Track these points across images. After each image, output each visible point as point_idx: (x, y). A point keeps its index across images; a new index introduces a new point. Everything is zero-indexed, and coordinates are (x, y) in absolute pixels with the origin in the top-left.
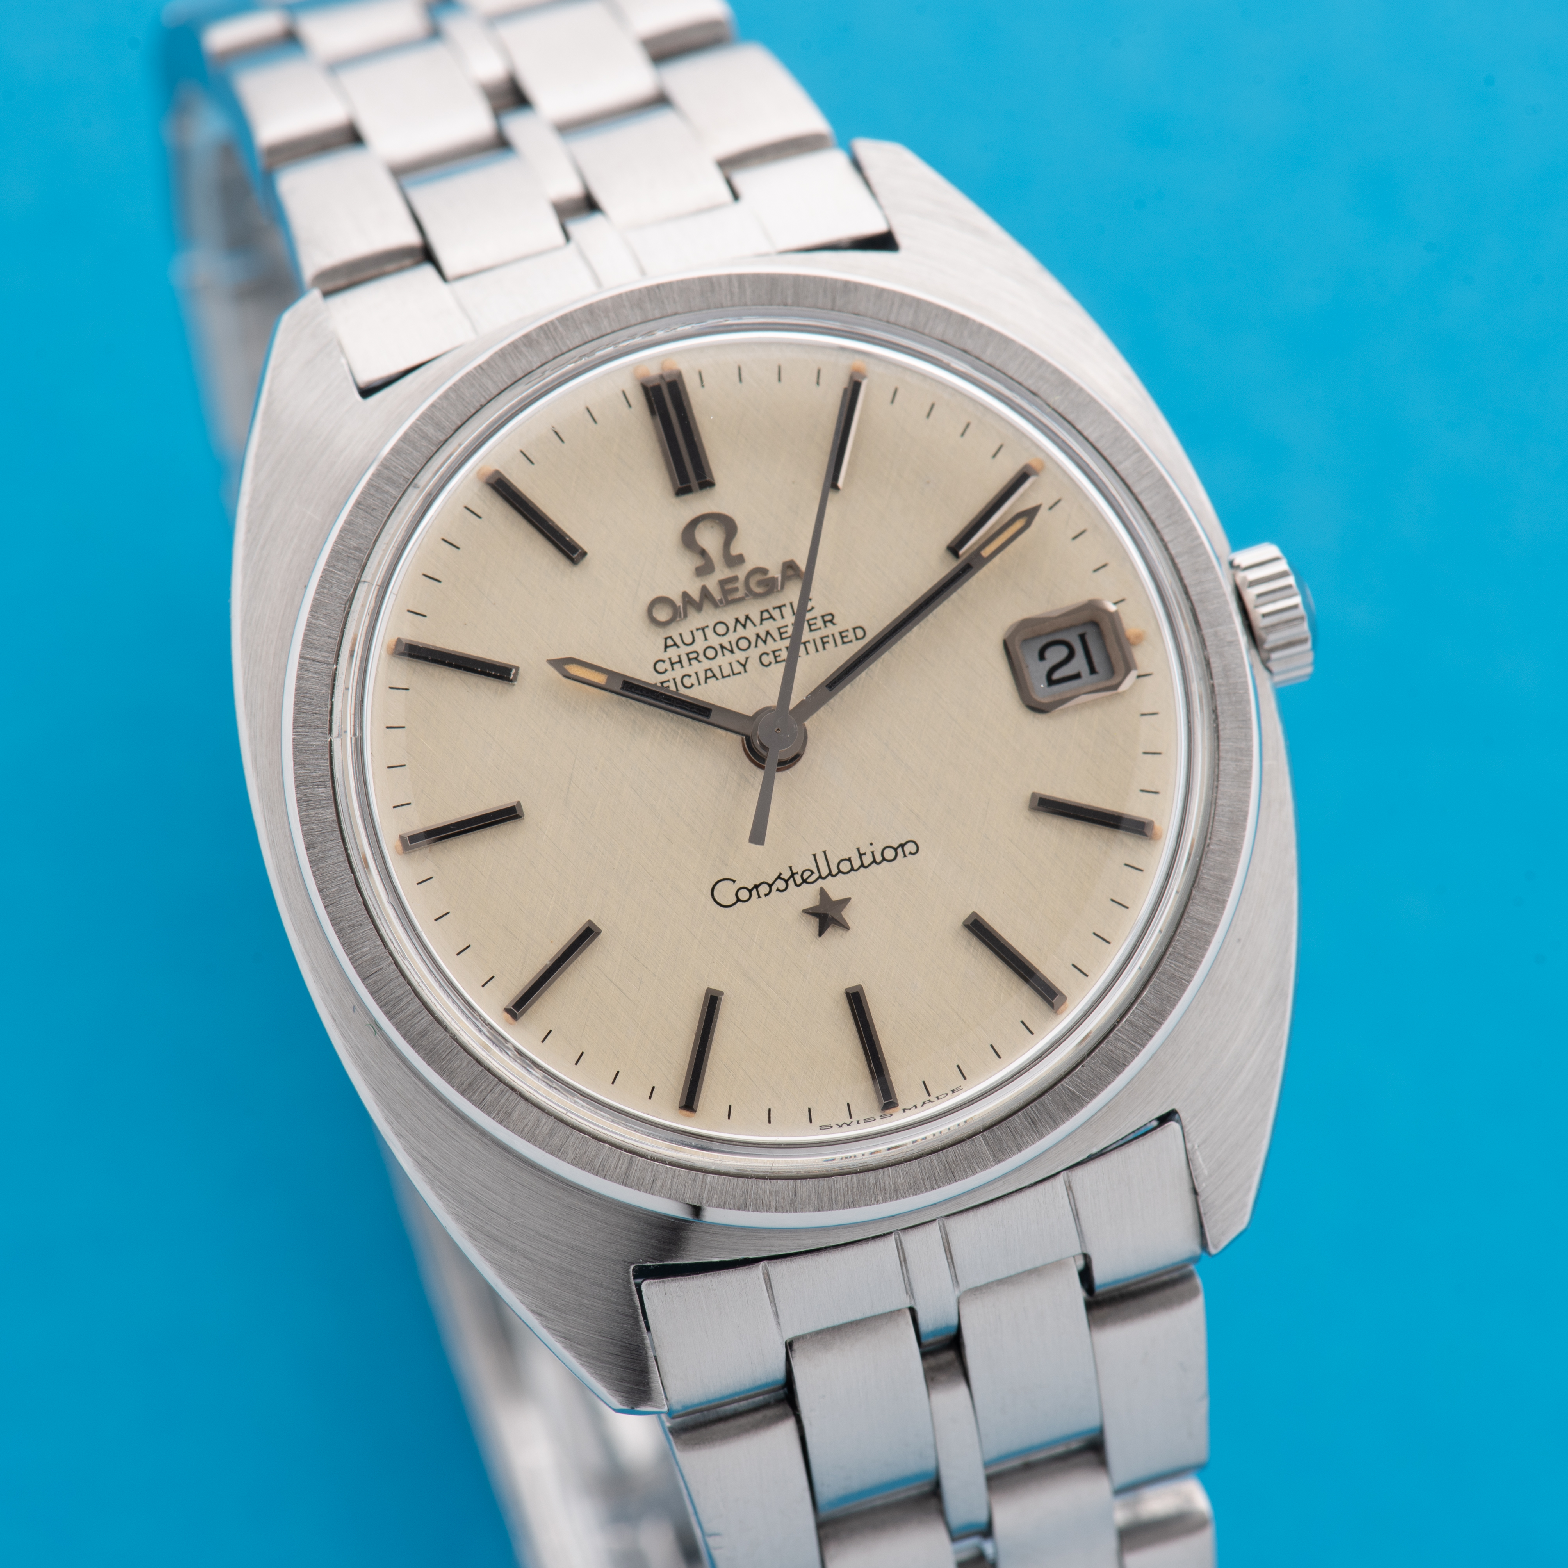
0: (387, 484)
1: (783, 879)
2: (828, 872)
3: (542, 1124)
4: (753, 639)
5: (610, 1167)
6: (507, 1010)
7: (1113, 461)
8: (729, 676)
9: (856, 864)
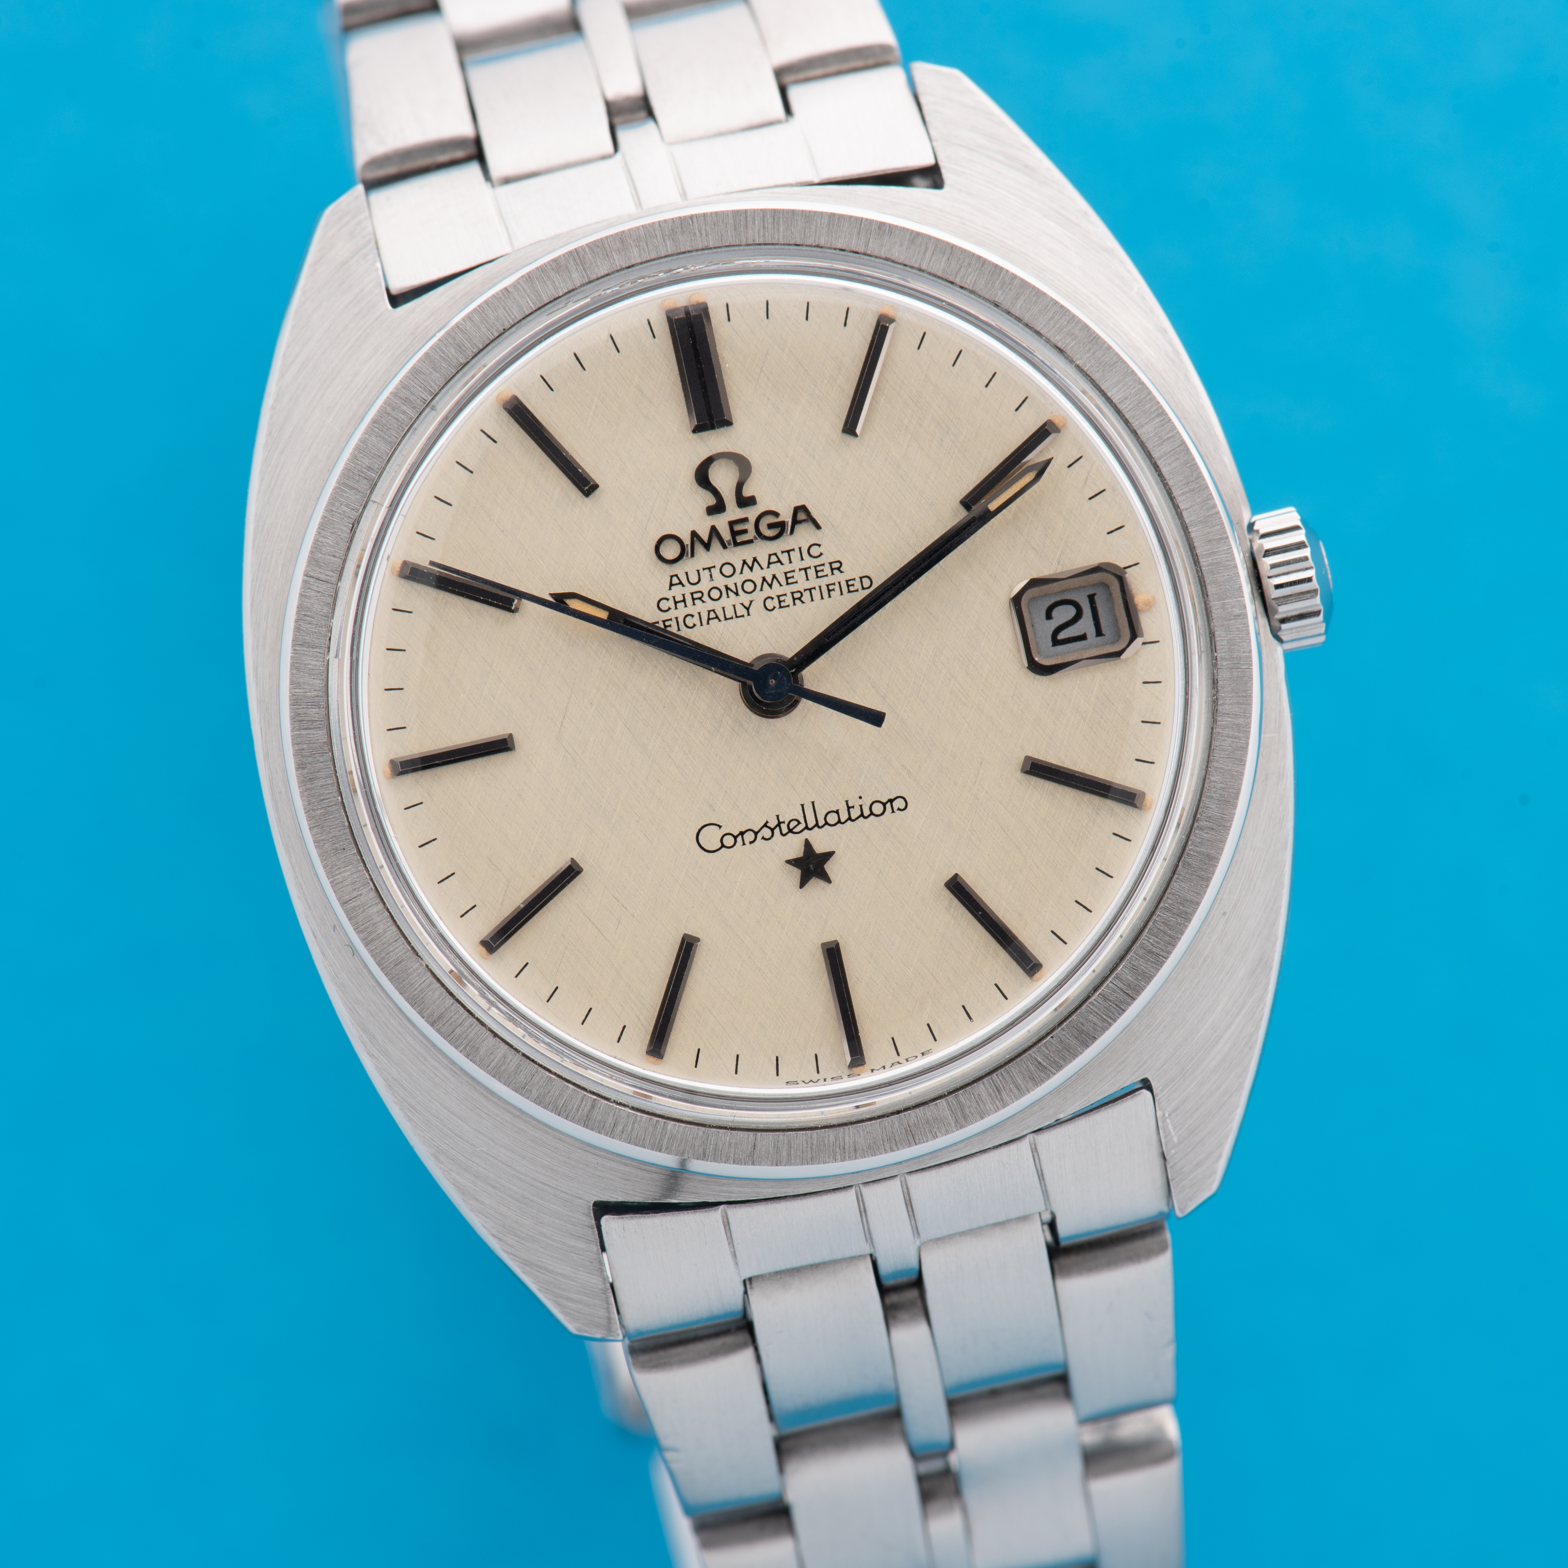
0: (404, 404)
1: (769, 828)
2: (815, 823)
3: (508, 1061)
4: (759, 583)
5: (572, 1108)
6: (484, 943)
7: (1135, 424)
8: (732, 618)
9: (844, 816)
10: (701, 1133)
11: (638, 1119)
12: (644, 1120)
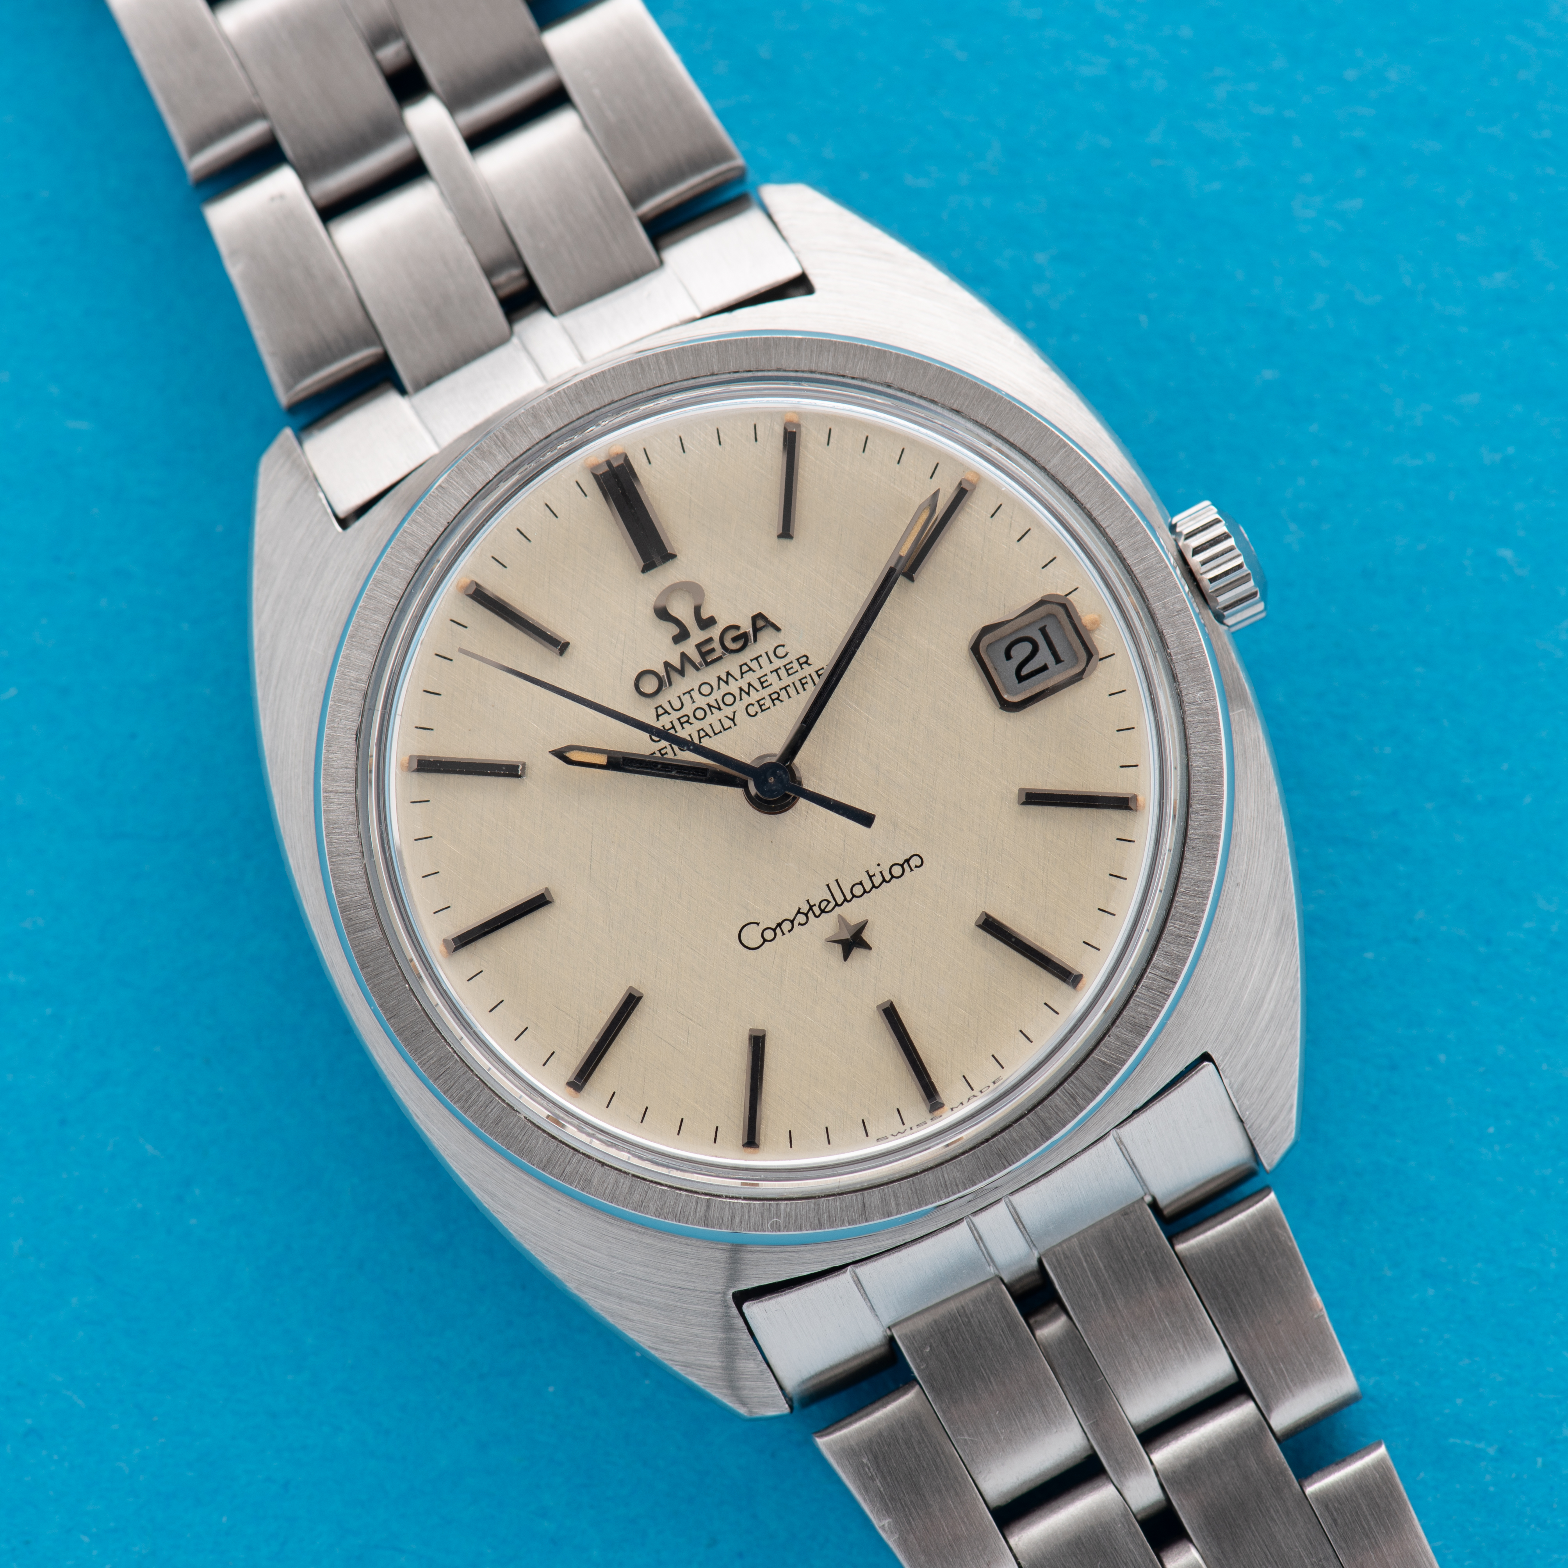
0: (374, 614)
1: (803, 913)
2: (843, 898)
3: (621, 1185)
4: (737, 693)
5: (690, 1212)
6: (570, 1084)
8: (721, 732)
9: (868, 886)
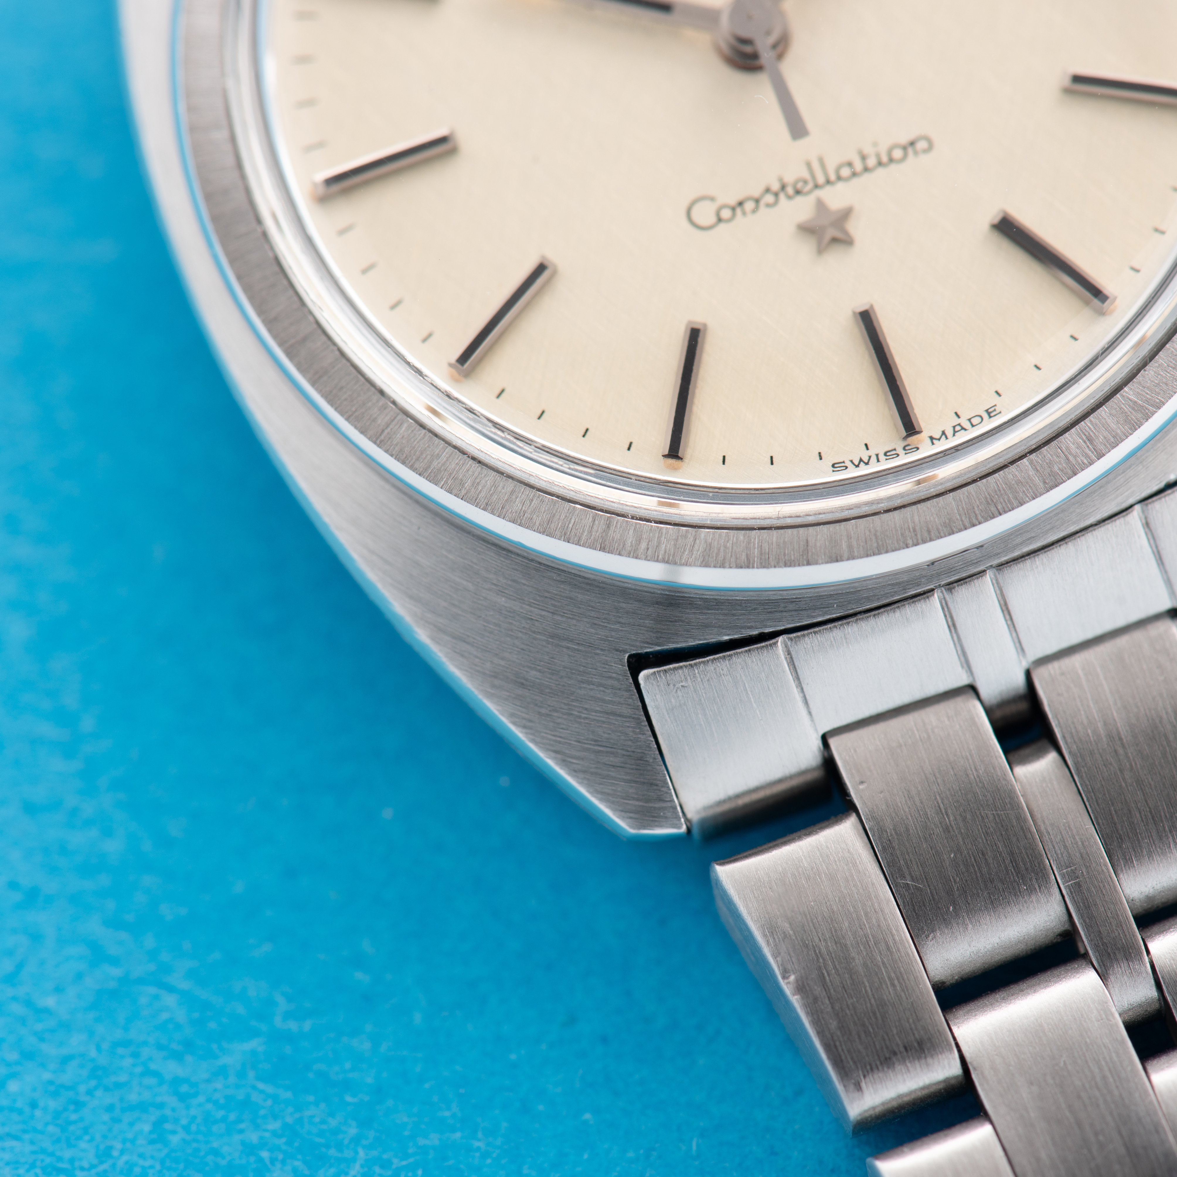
1: (772, 192)
2: (825, 180)
5: (583, 531)
6: (452, 365)
9: (858, 166)
10: (742, 538)
11: (664, 531)
12: (671, 532)
